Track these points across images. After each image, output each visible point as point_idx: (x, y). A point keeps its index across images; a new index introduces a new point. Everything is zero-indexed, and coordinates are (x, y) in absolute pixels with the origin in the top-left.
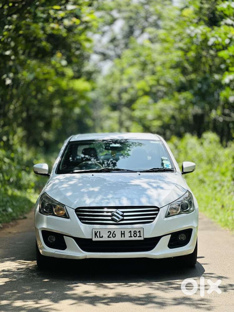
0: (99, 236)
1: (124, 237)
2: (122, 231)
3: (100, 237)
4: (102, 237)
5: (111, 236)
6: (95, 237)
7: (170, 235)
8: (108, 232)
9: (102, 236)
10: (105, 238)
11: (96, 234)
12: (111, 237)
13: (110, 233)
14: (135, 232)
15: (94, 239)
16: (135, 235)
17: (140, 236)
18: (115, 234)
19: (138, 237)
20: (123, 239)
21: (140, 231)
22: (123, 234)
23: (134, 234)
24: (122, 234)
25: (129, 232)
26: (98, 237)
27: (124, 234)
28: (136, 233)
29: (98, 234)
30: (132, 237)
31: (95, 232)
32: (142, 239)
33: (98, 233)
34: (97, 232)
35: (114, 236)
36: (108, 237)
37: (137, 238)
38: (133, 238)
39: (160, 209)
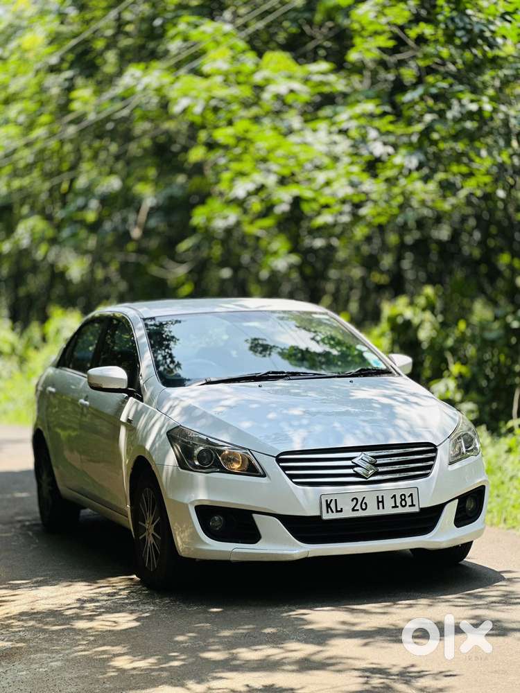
0: (334, 510)
1: (383, 508)
2: (378, 497)
3: (337, 511)
4: (341, 511)
5: (358, 507)
6: (328, 512)
7: (457, 500)
8: (352, 500)
9: (342, 509)
10: (347, 513)
11: (328, 506)
12: (358, 510)
13: (355, 501)
14: (403, 497)
15: (326, 516)
16: (403, 503)
17: (413, 505)
18: (365, 503)
19: (410, 506)
20: (381, 512)
21: (411, 495)
22: (380, 502)
23: (402, 500)
24: (378, 502)
25: (392, 498)
26: (333, 512)
27: (382, 502)
28: (404, 500)
29: (333, 505)
30: (398, 507)
31: (327, 501)
32: (416, 509)
33: (333, 502)
34: (331, 500)
35: (364, 507)
36: (353, 510)
37: (407, 510)
38: (400, 510)
39: (438, 448)
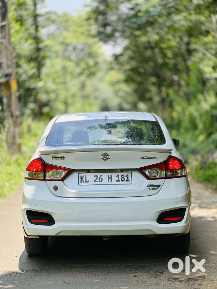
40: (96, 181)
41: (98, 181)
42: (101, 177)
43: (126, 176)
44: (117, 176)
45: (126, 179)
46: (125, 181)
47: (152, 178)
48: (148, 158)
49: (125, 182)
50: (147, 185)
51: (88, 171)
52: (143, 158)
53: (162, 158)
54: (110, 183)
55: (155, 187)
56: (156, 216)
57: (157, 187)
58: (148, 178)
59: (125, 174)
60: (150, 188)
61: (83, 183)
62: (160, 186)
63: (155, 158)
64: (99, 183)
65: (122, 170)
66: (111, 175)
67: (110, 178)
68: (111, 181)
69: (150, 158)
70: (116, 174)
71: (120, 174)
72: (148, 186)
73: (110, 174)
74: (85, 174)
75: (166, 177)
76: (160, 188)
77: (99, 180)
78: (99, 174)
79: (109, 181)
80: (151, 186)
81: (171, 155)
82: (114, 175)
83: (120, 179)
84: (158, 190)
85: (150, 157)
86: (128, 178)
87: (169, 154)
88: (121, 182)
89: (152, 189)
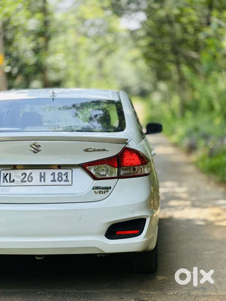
40: (25, 180)
41: (27, 181)
42: (31, 176)
43: (64, 175)
44: (52, 175)
45: (64, 178)
46: (63, 180)
47: (99, 177)
48: (94, 150)
49: (63, 183)
50: (92, 187)
51: (15, 167)
52: (86, 150)
53: (113, 151)
54: (42, 183)
55: (104, 190)
56: (105, 229)
57: (106, 190)
58: (94, 178)
59: (63, 171)
60: (97, 191)
61: (6, 184)
62: (110, 188)
63: (104, 150)
64: (28, 183)
65: (59, 167)
66: (44, 173)
67: (42, 177)
68: (44, 181)
69: (97, 151)
70: (52, 171)
71: (57, 171)
72: (93, 189)
73: (42, 171)
74: (9, 172)
75: (119, 177)
76: (110, 191)
77: (28, 179)
78: (28, 172)
79: (41, 181)
80: (97, 188)
81: (127, 146)
82: (48, 172)
83: (56, 179)
84: (107, 194)
85: (97, 149)
86: (67, 177)
87: (123, 146)
88: (57, 183)
89: (100, 192)
